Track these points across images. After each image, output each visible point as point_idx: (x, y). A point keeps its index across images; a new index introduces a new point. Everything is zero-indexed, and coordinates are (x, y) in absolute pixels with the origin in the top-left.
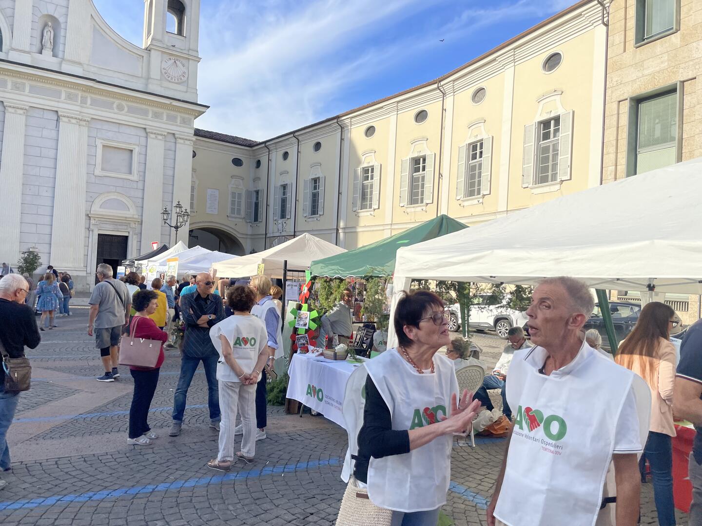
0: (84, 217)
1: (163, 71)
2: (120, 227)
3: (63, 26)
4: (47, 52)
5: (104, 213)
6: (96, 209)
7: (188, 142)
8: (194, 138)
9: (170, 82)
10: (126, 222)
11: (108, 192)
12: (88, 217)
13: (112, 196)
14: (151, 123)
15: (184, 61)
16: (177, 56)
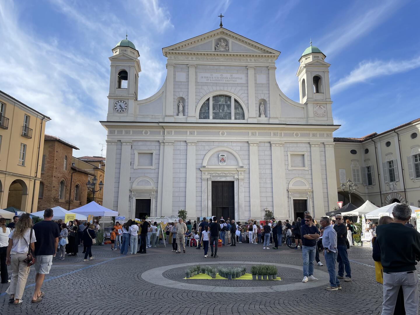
0: (286, 191)
1: (315, 112)
2: (303, 195)
3: (268, 102)
4: (263, 116)
5: (295, 189)
6: (291, 187)
7: (331, 146)
8: (334, 143)
9: (318, 117)
10: (305, 192)
11: (295, 177)
12: (288, 191)
13: (297, 179)
14: (312, 140)
15: (324, 105)
16: (320, 103)
